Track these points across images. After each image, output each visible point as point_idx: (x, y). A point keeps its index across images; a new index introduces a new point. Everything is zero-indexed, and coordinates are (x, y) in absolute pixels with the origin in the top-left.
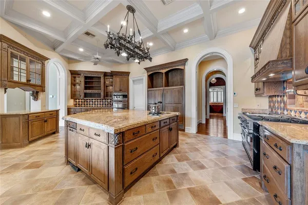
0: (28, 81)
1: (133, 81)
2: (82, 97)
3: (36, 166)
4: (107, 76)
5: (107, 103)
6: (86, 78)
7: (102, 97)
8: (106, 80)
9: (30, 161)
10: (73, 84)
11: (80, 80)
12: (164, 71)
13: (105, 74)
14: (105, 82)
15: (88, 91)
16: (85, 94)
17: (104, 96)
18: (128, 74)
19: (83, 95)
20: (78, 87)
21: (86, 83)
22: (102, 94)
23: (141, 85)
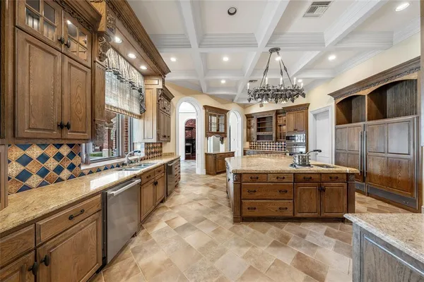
0: (218, 130)
1: (315, 115)
2: (254, 140)
3: (214, 187)
4: (279, 114)
5: (280, 146)
6: (259, 119)
7: (274, 139)
8: (278, 118)
9: (213, 184)
10: (249, 127)
11: (254, 122)
12: (366, 92)
13: (277, 112)
14: (277, 122)
15: (261, 133)
16: (258, 136)
17: (277, 138)
18: (306, 106)
19: (255, 137)
20: (252, 129)
21: (258, 125)
22: (274, 136)
23: (327, 120)
